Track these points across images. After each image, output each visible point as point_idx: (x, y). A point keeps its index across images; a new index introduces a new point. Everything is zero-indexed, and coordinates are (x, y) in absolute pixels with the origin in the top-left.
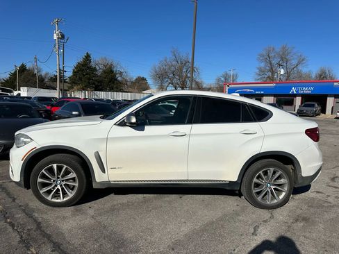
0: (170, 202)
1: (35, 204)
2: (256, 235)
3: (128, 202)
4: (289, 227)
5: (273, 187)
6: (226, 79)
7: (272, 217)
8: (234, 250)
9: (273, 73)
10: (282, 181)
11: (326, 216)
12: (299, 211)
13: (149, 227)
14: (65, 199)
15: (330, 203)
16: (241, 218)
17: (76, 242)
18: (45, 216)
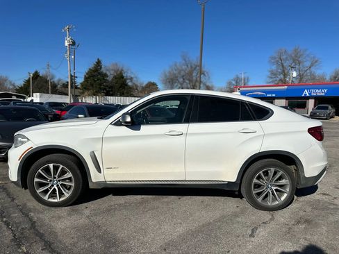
0: (168, 203)
1: (33, 203)
2: (254, 237)
3: (126, 203)
4: (290, 229)
5: (274, 188)
6: (237, 82)
7: (273, 219)
8: (229, 252)
9: (285, 76)
10: (283, 182)
11: (331, 218)
12: (302, 213)
13: (143, 227)
14: (61, 199)
15: (336, 205)
16: (239, 219)
17: (68, 241)
18: (41, 216)
